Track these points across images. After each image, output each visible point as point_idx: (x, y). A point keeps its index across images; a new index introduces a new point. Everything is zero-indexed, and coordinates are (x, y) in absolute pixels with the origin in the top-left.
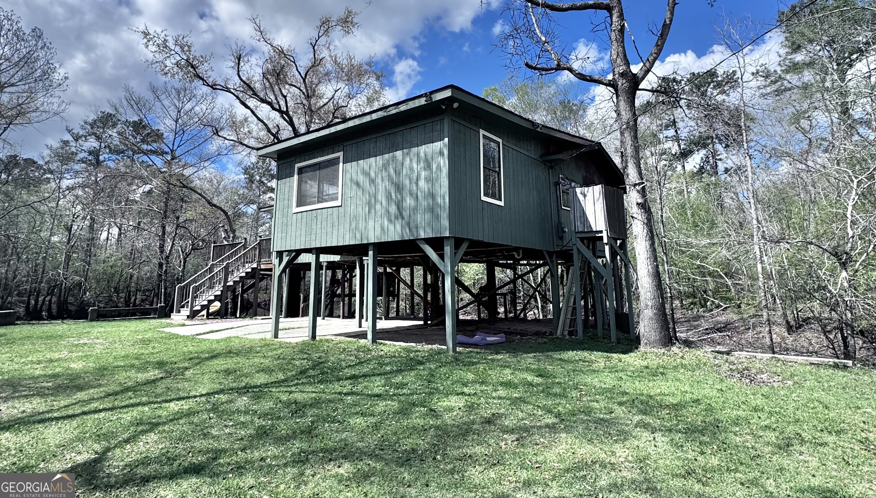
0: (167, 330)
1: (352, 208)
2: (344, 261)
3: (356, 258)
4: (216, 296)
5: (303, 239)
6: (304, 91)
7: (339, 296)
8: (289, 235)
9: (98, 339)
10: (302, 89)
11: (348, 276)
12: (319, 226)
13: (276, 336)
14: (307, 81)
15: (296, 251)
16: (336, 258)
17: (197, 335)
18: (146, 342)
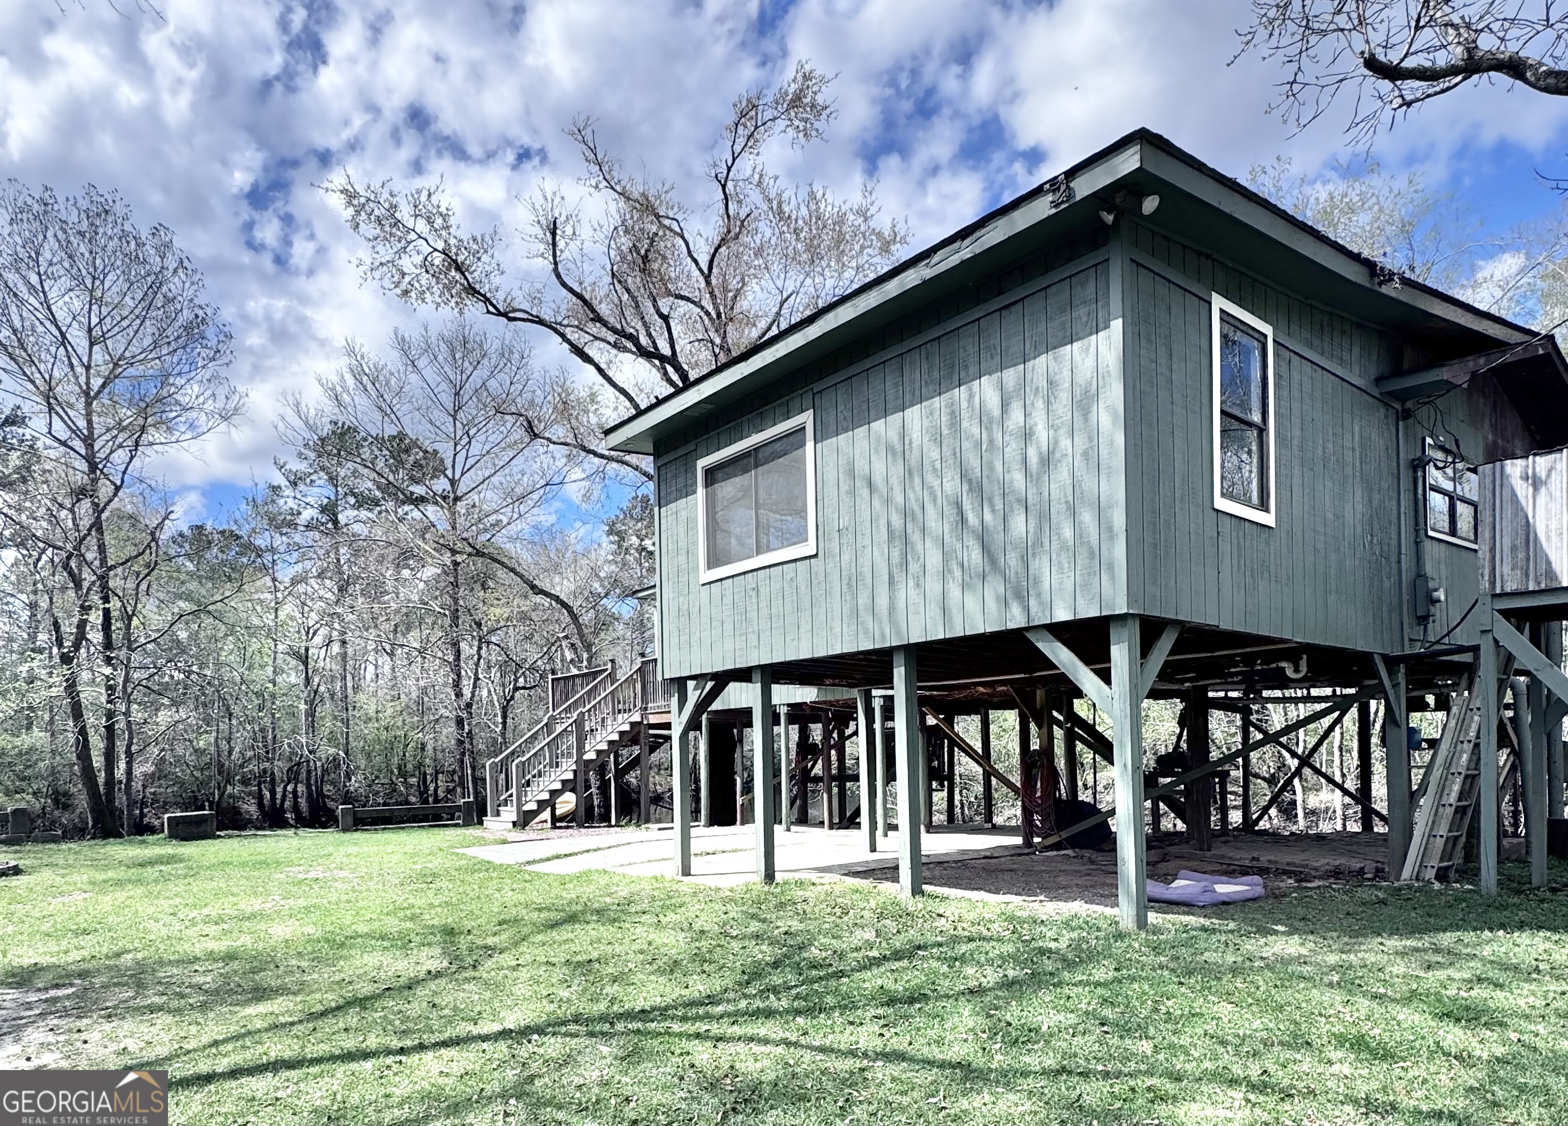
0: (471, 852)
1: (846, 557)
2: (825, 702)
3: (855, 693)
4: (564, 782)
5: (729, 645)
6: (710, 309)
7: (817, 780)
8: (695, 638)
9: (341, 869)
10: (704, 303)
11: (835, 735)
12: (764, 612)
13: (686, 871)
14: (714, 281)
15: (715, 676)
16: (807, 694)
17: (528, 863)
18: (428, 878)
